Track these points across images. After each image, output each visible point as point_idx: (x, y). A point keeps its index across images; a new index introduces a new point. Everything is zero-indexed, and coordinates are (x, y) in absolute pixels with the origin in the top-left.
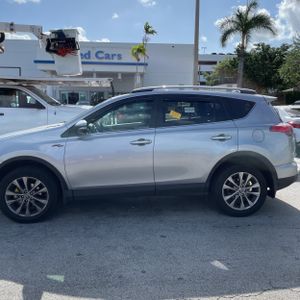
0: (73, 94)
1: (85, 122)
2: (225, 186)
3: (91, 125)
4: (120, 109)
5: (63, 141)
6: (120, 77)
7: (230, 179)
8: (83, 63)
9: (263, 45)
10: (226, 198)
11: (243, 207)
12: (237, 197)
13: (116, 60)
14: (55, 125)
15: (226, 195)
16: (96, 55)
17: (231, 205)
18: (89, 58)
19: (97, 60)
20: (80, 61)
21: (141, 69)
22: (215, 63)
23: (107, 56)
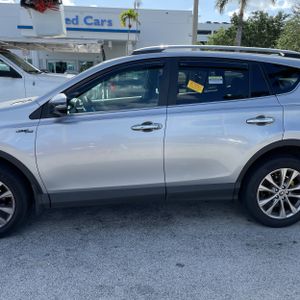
0: (61, 63)
1: (64, 96)
2: (261, 188)
3: (74, 100)
4: (112, 80)
5: (33, 125)
6: (110, 46)
7: (269, 178)
8: (68, 29)
9: (261, 13)
10: (262, 203)
11: (283, 215)
12: (276, 201)
13: (106, 27)
14: (26, 100)
15: (262, 198)
16: (85, 21)
17: (268, 212)
18: (77, 23)
19: (85, 26)
20: (64, 26)
21: (133, 37)
22: (209, 32)
23: (97, 22)
